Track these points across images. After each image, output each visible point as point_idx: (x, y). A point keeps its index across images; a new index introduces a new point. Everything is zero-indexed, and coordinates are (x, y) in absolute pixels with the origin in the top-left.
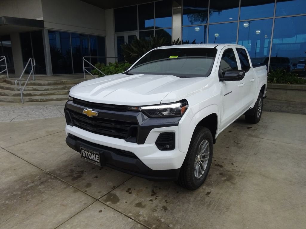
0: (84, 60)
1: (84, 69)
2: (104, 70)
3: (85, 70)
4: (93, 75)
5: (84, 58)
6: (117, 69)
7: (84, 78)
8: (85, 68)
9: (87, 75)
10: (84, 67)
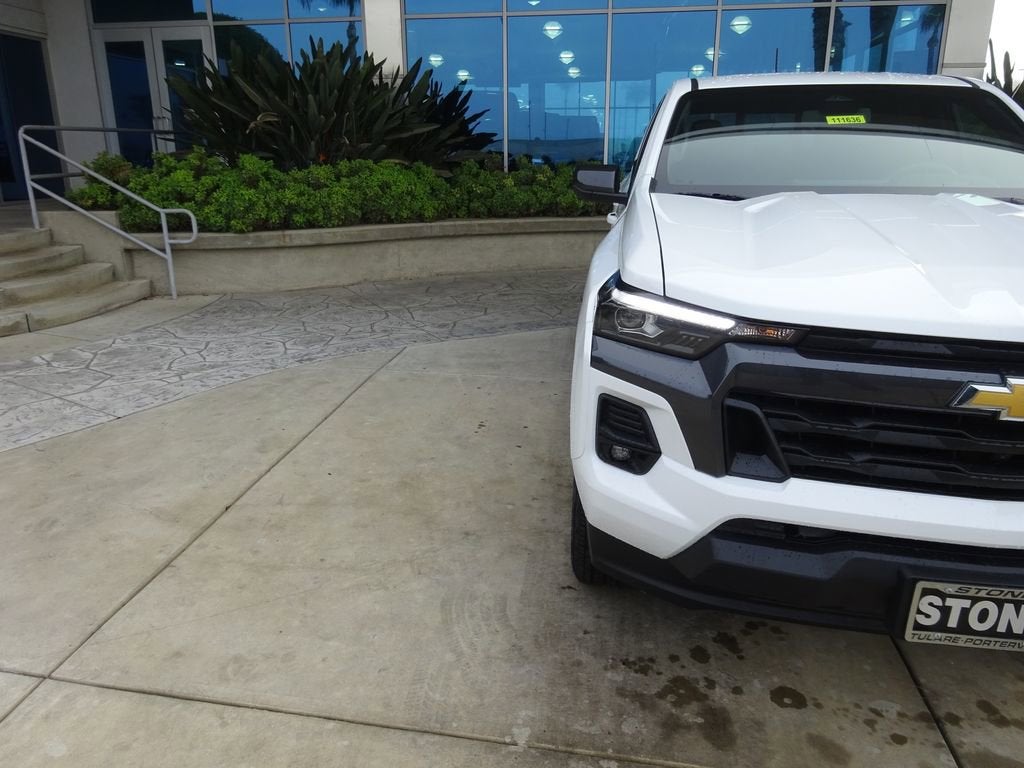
0: (26, 142)
1: (30, 184)
2: (145, 188)
3: (34, 189)
4: (87, 209)
5: (27, 132)
6: (207, 180)
7: (37, 227)
8: (32, 180)
9: (47, 214)
10: (32, 173)
